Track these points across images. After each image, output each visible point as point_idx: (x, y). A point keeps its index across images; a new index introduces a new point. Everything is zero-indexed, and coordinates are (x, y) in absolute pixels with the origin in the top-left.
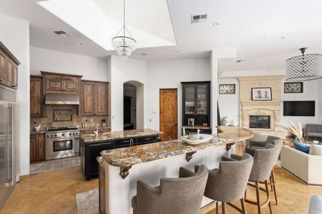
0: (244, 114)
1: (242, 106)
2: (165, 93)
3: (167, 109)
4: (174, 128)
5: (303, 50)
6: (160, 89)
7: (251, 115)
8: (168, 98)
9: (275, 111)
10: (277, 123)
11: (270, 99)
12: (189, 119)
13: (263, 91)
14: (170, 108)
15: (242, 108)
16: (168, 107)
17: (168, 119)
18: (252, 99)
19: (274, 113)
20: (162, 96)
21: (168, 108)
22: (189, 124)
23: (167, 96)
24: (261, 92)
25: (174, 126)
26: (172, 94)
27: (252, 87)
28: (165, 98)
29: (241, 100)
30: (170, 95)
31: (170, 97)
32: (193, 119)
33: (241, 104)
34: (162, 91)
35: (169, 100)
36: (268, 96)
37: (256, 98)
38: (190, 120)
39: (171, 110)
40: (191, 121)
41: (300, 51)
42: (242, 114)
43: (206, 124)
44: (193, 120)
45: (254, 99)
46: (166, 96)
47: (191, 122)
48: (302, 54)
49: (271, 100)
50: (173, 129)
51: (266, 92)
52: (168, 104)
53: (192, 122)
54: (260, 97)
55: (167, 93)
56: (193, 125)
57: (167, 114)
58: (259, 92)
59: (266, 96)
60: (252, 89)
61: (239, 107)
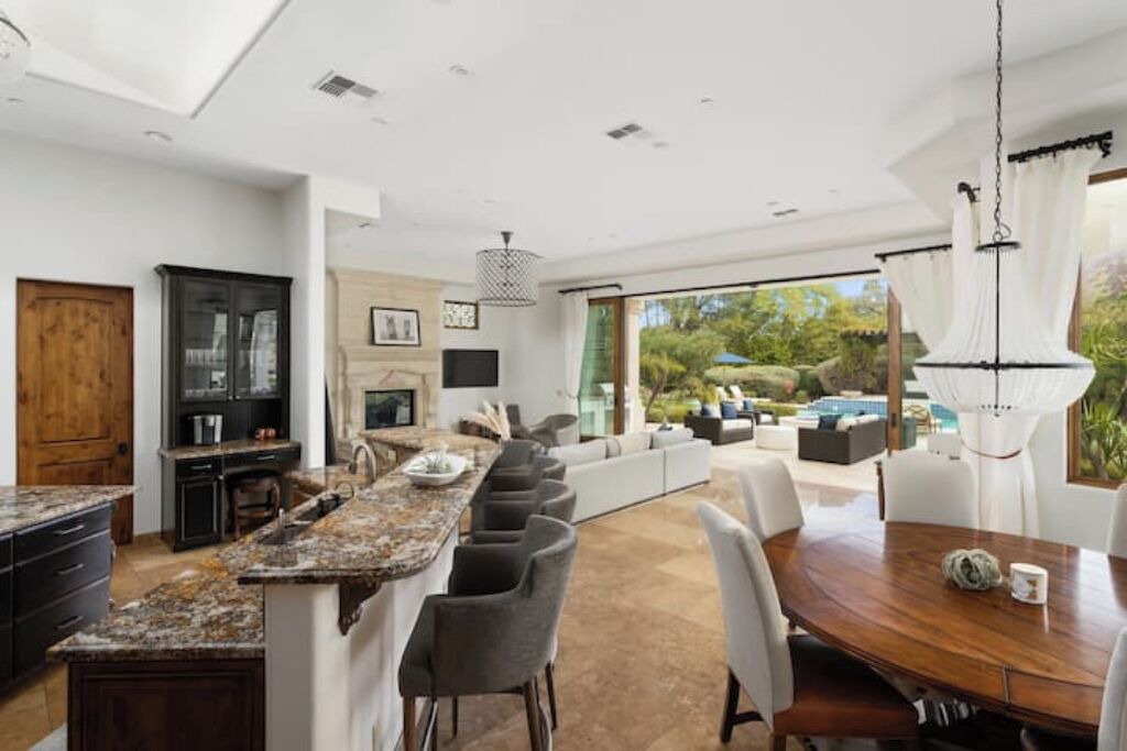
0: (350, 385)
1: (345, 359)
2: (52, 303)
3: (66, 378)
4: (110, 466)
5: (506, 236)
6: (20, 281)
7: (369, 389)
8: (69, 328)
9: (427, 377)
10: (431, 410)
11: (416, 342)
12: (197, 418)
13: (399, 317)
14: (88, 371)
15: (345, 368)
16: (73, 368)
17: (72, 426)
18: (372, 341)
19: (424, 382)
20: (29, 315)
21: (72, 375)
22: (199, 440)
23: (67, 319)
24: (396, 321)
25: (106, 455)
26: (95, 310)
27: (374, 305)
28: (53, 329)
29: (340, 343)
30: (87, 314)
31: (87, 325)
32: (219, 418)
33: (340, 356)
34: (32, 293)
35: (78, 336)
36: (411, 334)
37: (383, 338)
38: (204, 422)
39: (90, 385)
40: (211, 423)
41: (501, 238)
42: (346, 387)
43: (272, 432)
44: (216, 421)
45: (378, 341)
46: (59, 319)
47: (211, 431)
48: (503, 246)
49: (419, 345)
50: (105, 472)
51: (407, 323)
52: (74, 356)
53: (214, 428)
54: (393, 336)
55: (67, 304)
56: (218, 438)
57: (66, 405)
58: (390, 321)
59: (407, 333)
60: (372, 309)
61: (337, 365)
